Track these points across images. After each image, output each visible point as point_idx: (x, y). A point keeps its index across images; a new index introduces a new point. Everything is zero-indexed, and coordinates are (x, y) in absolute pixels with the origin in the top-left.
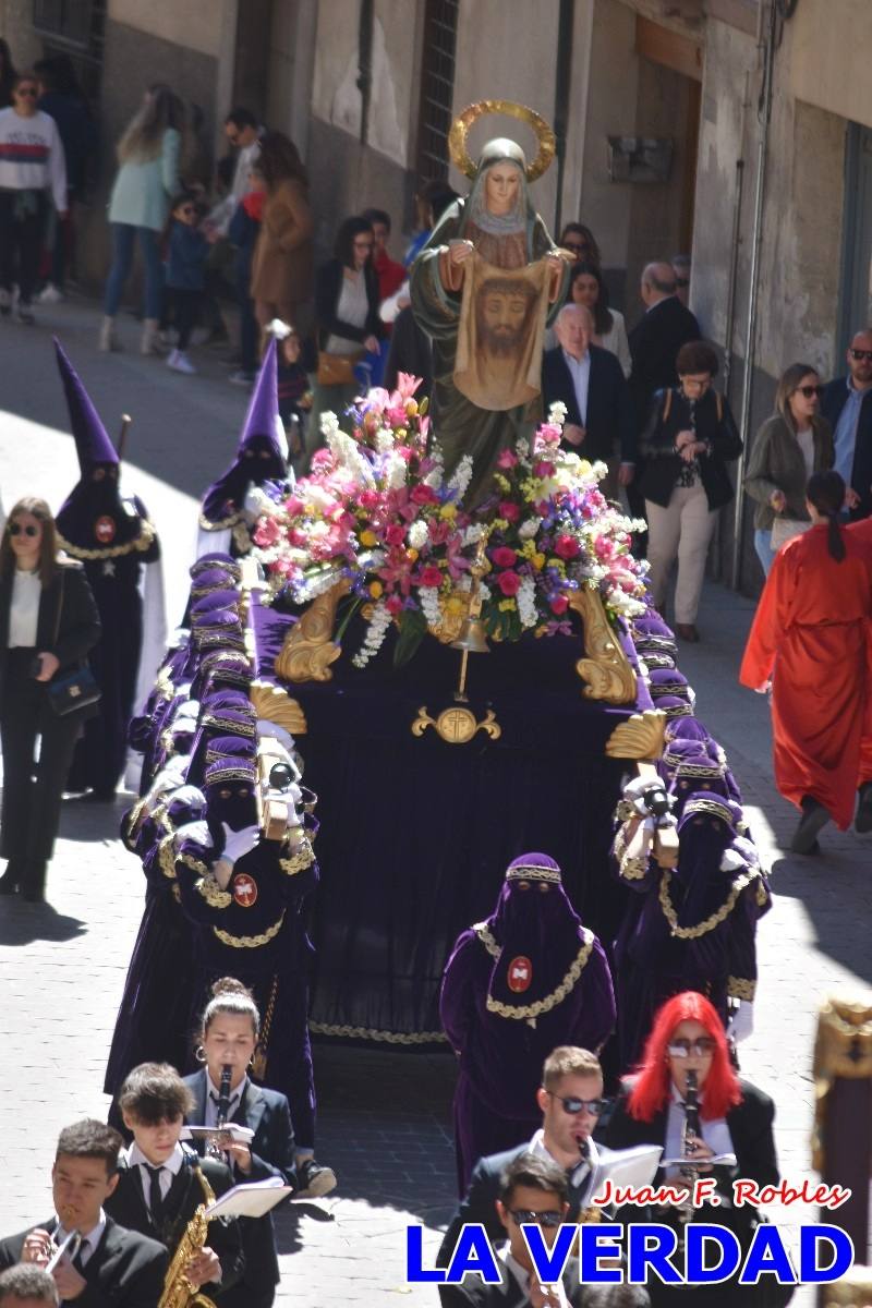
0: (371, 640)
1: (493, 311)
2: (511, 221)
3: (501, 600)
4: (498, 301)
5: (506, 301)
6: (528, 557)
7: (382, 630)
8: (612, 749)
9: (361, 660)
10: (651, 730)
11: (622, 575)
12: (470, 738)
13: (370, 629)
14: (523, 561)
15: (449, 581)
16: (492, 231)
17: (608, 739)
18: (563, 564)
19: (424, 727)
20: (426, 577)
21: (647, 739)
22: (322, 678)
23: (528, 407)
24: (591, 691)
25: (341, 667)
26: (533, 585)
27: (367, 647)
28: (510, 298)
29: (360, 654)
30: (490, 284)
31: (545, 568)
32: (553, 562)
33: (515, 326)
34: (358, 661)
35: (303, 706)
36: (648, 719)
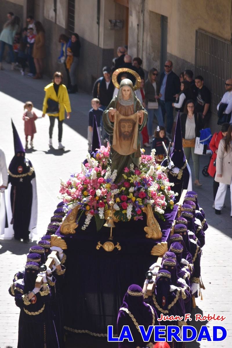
0: (86, 222)
1: (123, 128)
2: (129, 102)
3: (123, 210)
4: (124, 125)
5: (127, 125)
6: (131, 198)
7: (90, 219)
8: (153, 253)
9: (84, 228)
10: (163, 247)
11: (159, 202)
12: (113, 250)
13: (86, 219)
14: (129, 199)
15: (107, 205)
16: (124, 105)
17: (151, 250)
18: (141, 200)
19: (100, 247)
20: (100, 204)
21: (162, 250)
22: (73, 233)
23: (135, 153)
24: (148, 236)
25: (78, 230)
26: (132, 206)
27: (85, 224)
28: (128, 124)
29: (83, 226)
30: (122, 120)
31: (136, 201)
32: (138, 199)
33: (130, 131)
34: (83, 228)
35: (65, 241)
36: (162, 244)
